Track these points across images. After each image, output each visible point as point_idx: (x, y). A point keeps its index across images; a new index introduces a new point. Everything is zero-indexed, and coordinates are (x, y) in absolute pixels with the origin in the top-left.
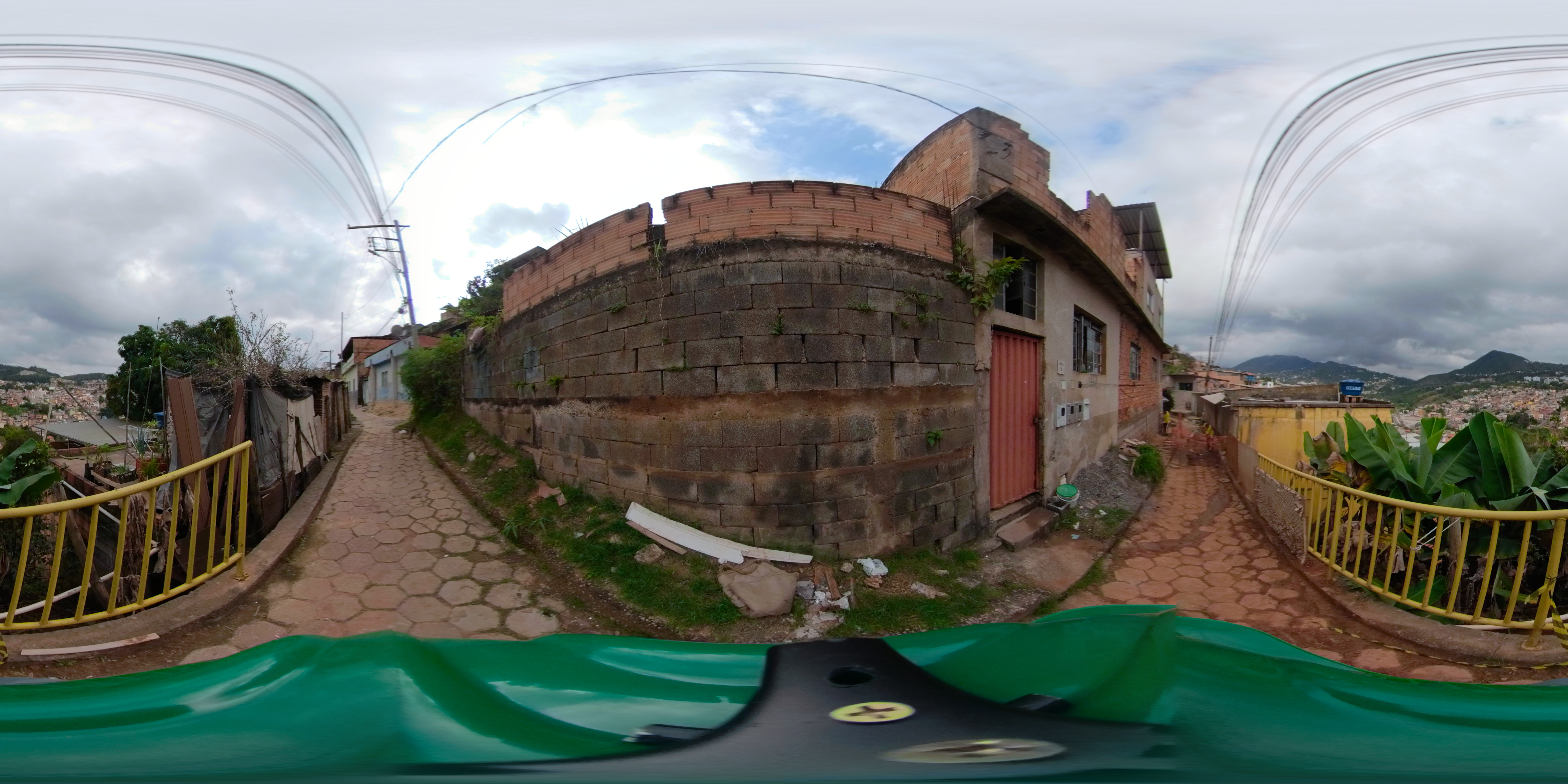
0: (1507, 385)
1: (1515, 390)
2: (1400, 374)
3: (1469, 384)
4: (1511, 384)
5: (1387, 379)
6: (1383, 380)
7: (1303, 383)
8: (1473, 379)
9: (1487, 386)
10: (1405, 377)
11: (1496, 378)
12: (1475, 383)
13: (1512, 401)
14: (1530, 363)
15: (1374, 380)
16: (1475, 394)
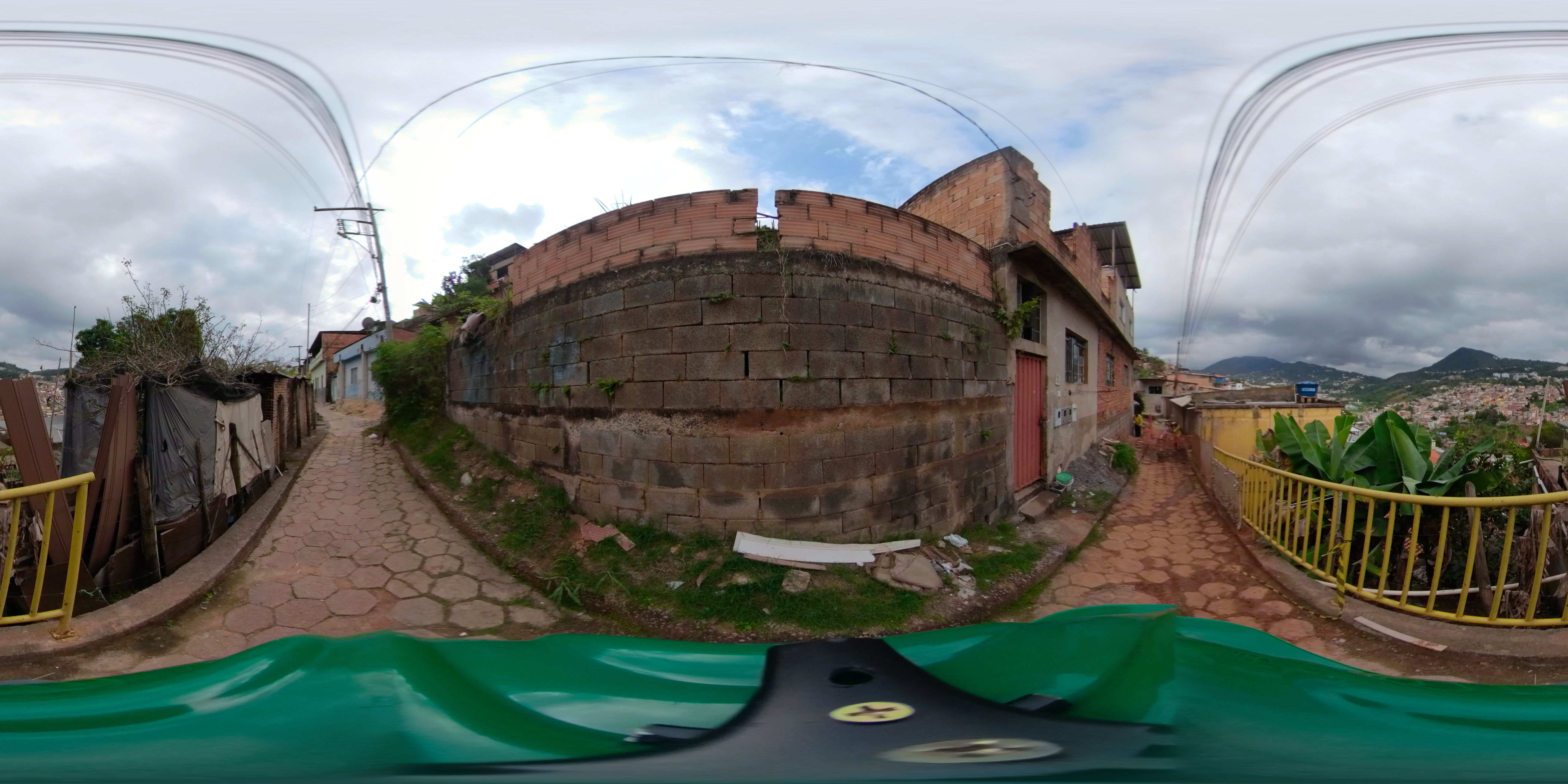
0: (1476, 382)
1: (1483, 387)
2: (1369, 373)
3: (1438, 381)
4: (1480, 381)
5: (1356, 378)
6: (1352, 380)
7: (1273, 384)
8: (1442, 377)
9: (1456, 383)
10: (1374, 376)
11: (1465, 375)
12: (1443, 380)
13: (1481, 398)
14: (1499, 359)
15: (1343, 380)
16: (1444, 391)
